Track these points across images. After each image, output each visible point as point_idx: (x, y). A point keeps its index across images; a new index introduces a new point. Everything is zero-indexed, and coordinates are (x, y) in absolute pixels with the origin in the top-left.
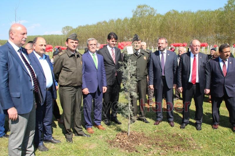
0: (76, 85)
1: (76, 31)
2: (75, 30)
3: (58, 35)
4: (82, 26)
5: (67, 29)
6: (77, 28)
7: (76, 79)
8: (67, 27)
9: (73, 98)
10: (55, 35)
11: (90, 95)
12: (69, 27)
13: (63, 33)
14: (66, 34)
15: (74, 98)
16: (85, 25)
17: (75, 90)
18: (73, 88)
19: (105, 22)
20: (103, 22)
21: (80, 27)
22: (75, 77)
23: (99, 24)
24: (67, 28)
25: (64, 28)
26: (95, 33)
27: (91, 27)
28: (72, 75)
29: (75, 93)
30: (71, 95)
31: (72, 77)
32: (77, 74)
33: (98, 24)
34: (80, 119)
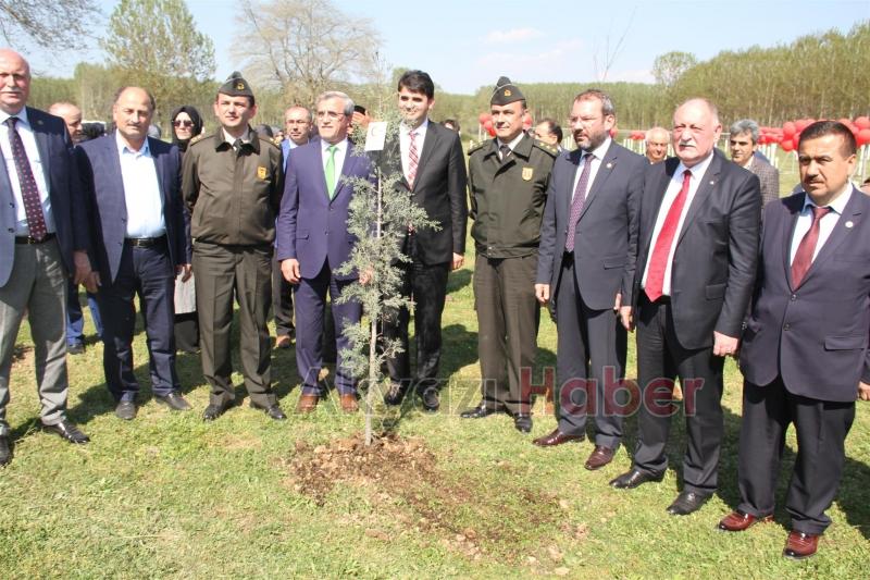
0: (226, 241)
1: (710, 73)
2: (704, 67)
3: (641, 85)
4: (736, 52)
5: (674, 62)
6: (713, 62)
7: (224, 222)
8: (672, 56)
9: (225, 280)
10: (631, 84)
11: (305, 285)
12: (680, 55)
13: (658, 78)
14: (667, 84)
15: (227, 282)
16: (745, 50)
17: (229, 255)
18: (221, 248)
19: (832, 36)
20: (826, 37)
21: (727, 56)
22: (220, 215)
23: (806, 42)
24: (675, 58)
25: (663, 58)
26: (784, 80)
27: (768, 56)
28: (215, 207)
29: (230, 266)
30: (216, 270)
31: (213, 215)
32: (229, 205)
33: (800, 45)
34: (255, 353)
